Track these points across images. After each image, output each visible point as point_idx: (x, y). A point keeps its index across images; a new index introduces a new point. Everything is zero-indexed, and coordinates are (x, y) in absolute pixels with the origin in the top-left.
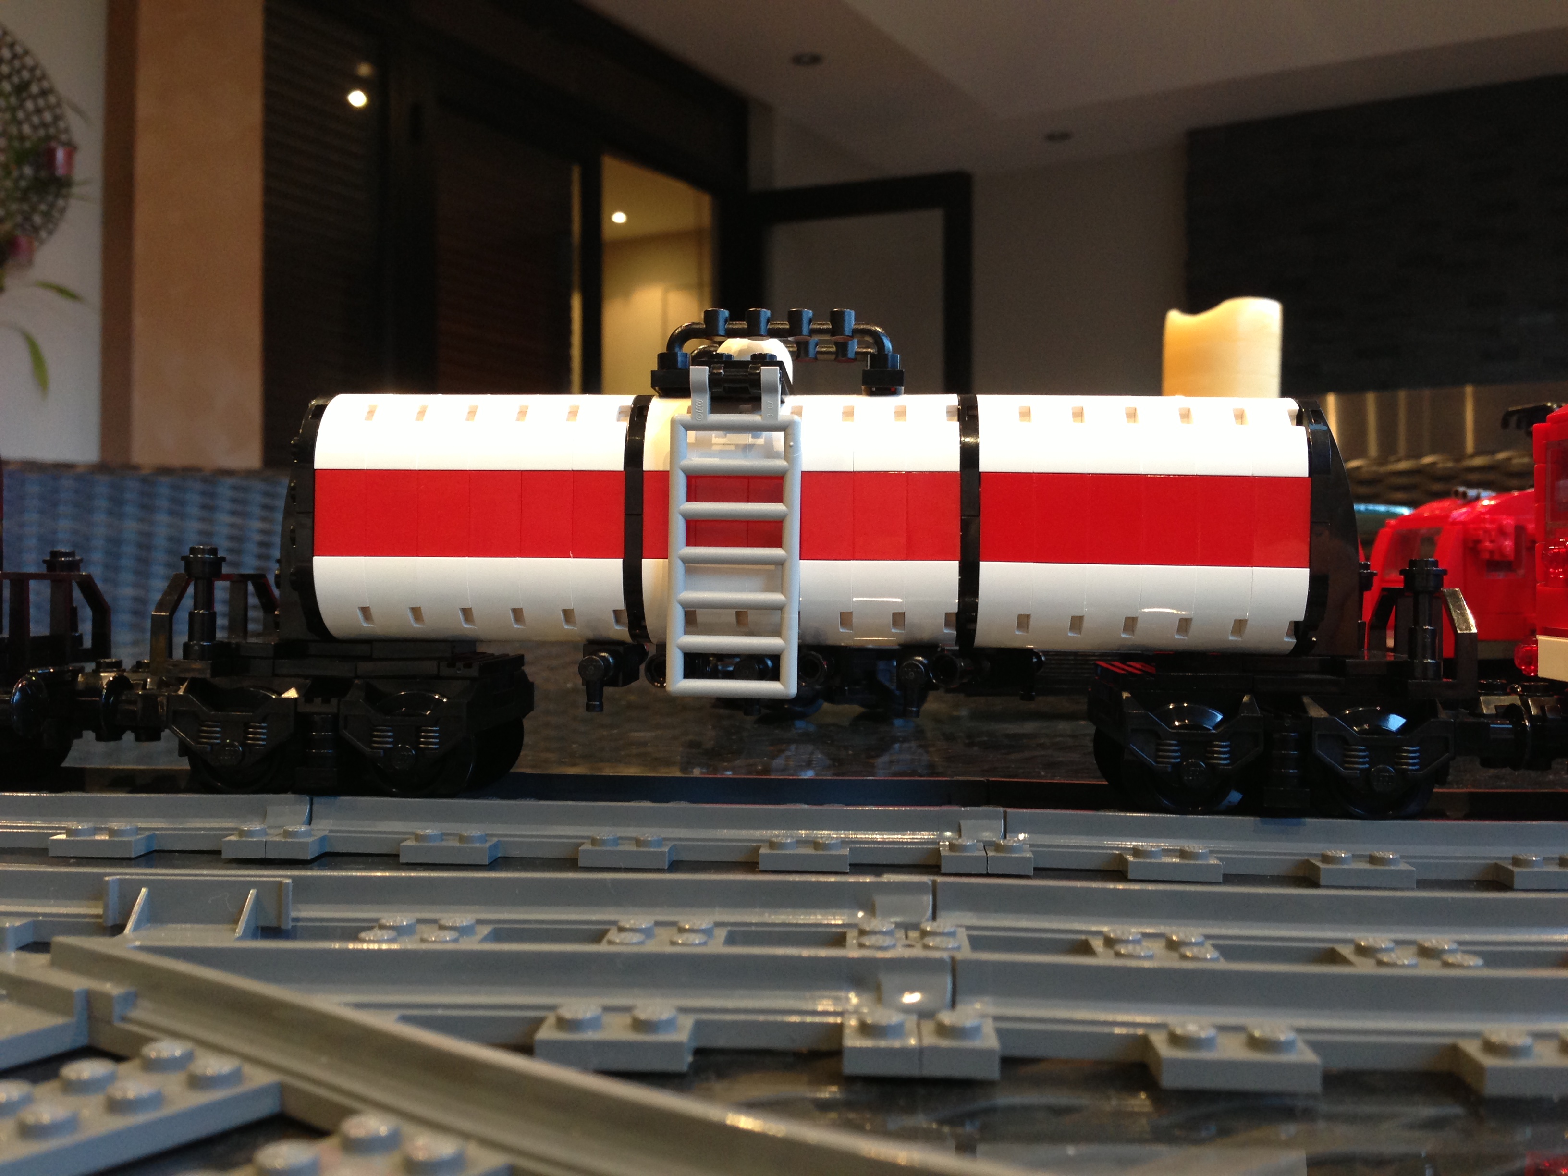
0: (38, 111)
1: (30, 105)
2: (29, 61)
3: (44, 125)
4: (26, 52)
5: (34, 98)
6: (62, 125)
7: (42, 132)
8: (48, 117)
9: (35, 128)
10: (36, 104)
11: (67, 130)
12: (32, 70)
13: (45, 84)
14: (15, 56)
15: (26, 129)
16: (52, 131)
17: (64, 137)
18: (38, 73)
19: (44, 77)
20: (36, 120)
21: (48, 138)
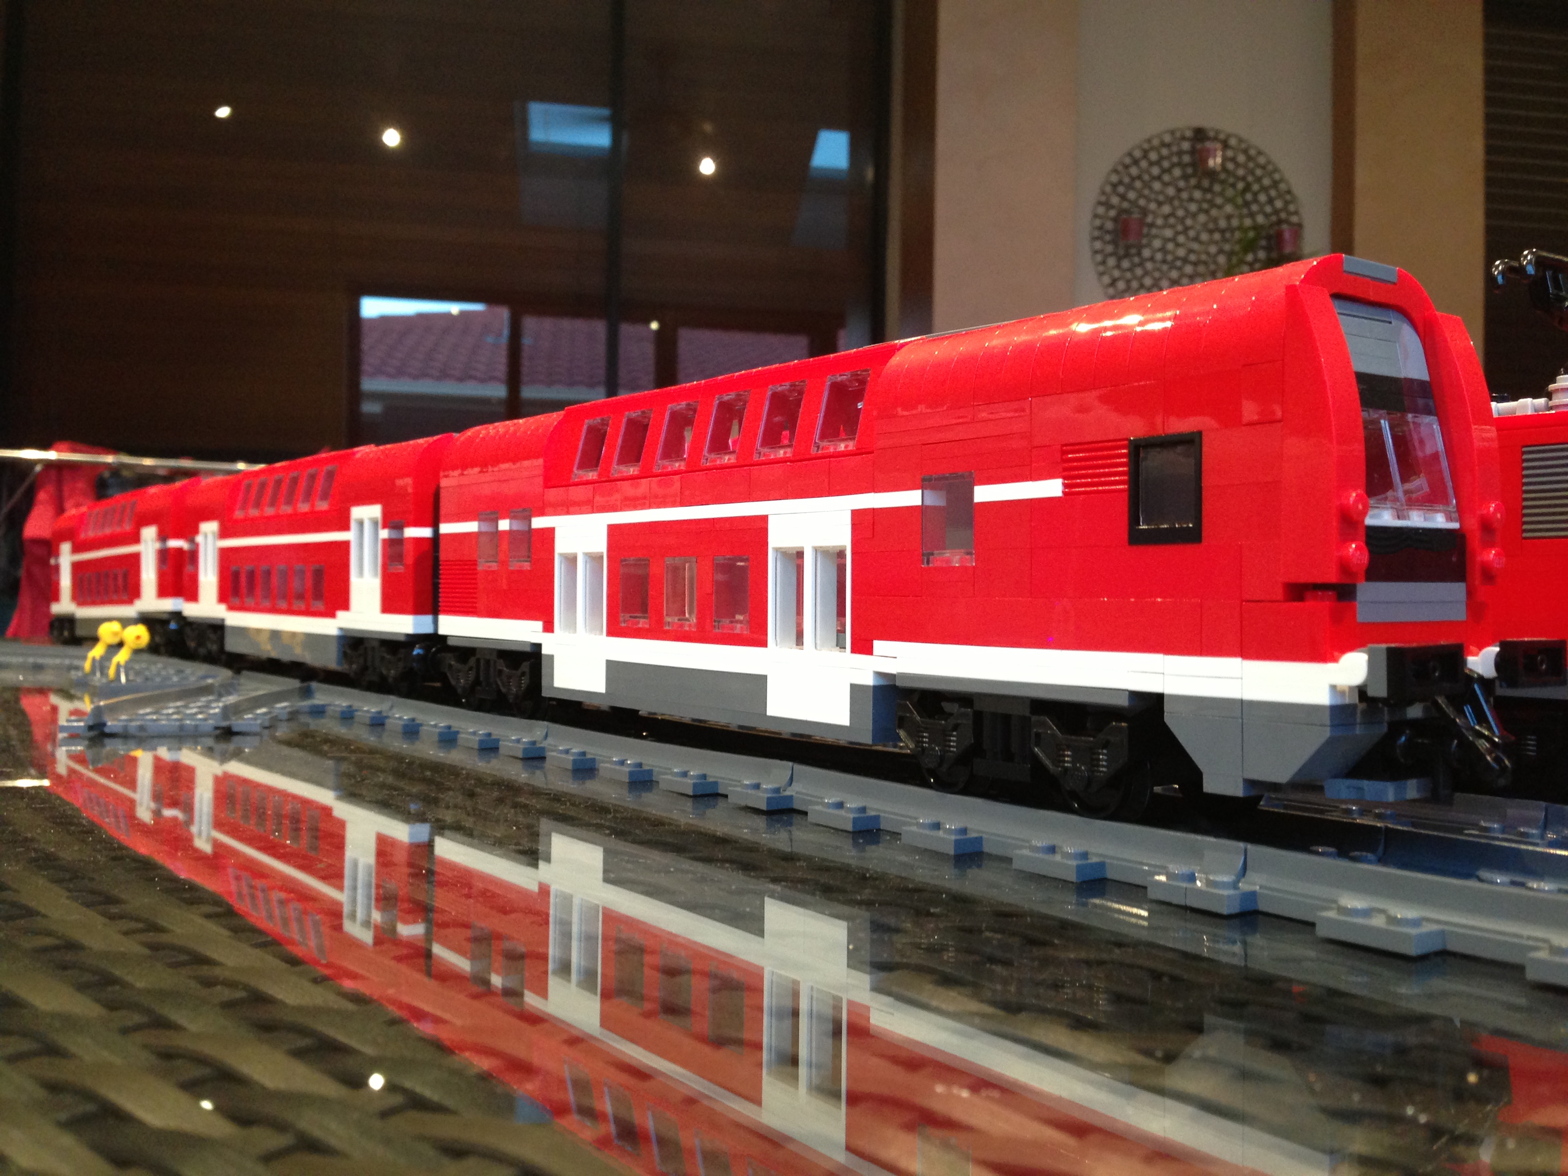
0: (1271, 201)
1: (1262, 198)
2: (1262, 160)
3: (1276, 212)
4: (1260, 153)
5: (1264, 189)
6: (1292, 208)
7: (1274, 218)
8: (1279, 204)
9: (1266, 215)
10: (1268, 196)
11: (1296, 213)
12: (1263, 167)
13: (1277, 176)
14: (1250, 158)
15: (1260, 219)
16: (1283, 215)
17: (1294, 219)
18: (1270, 167)
19: (1276, 170)
20: (1268, 209)
21: (1280, 222)
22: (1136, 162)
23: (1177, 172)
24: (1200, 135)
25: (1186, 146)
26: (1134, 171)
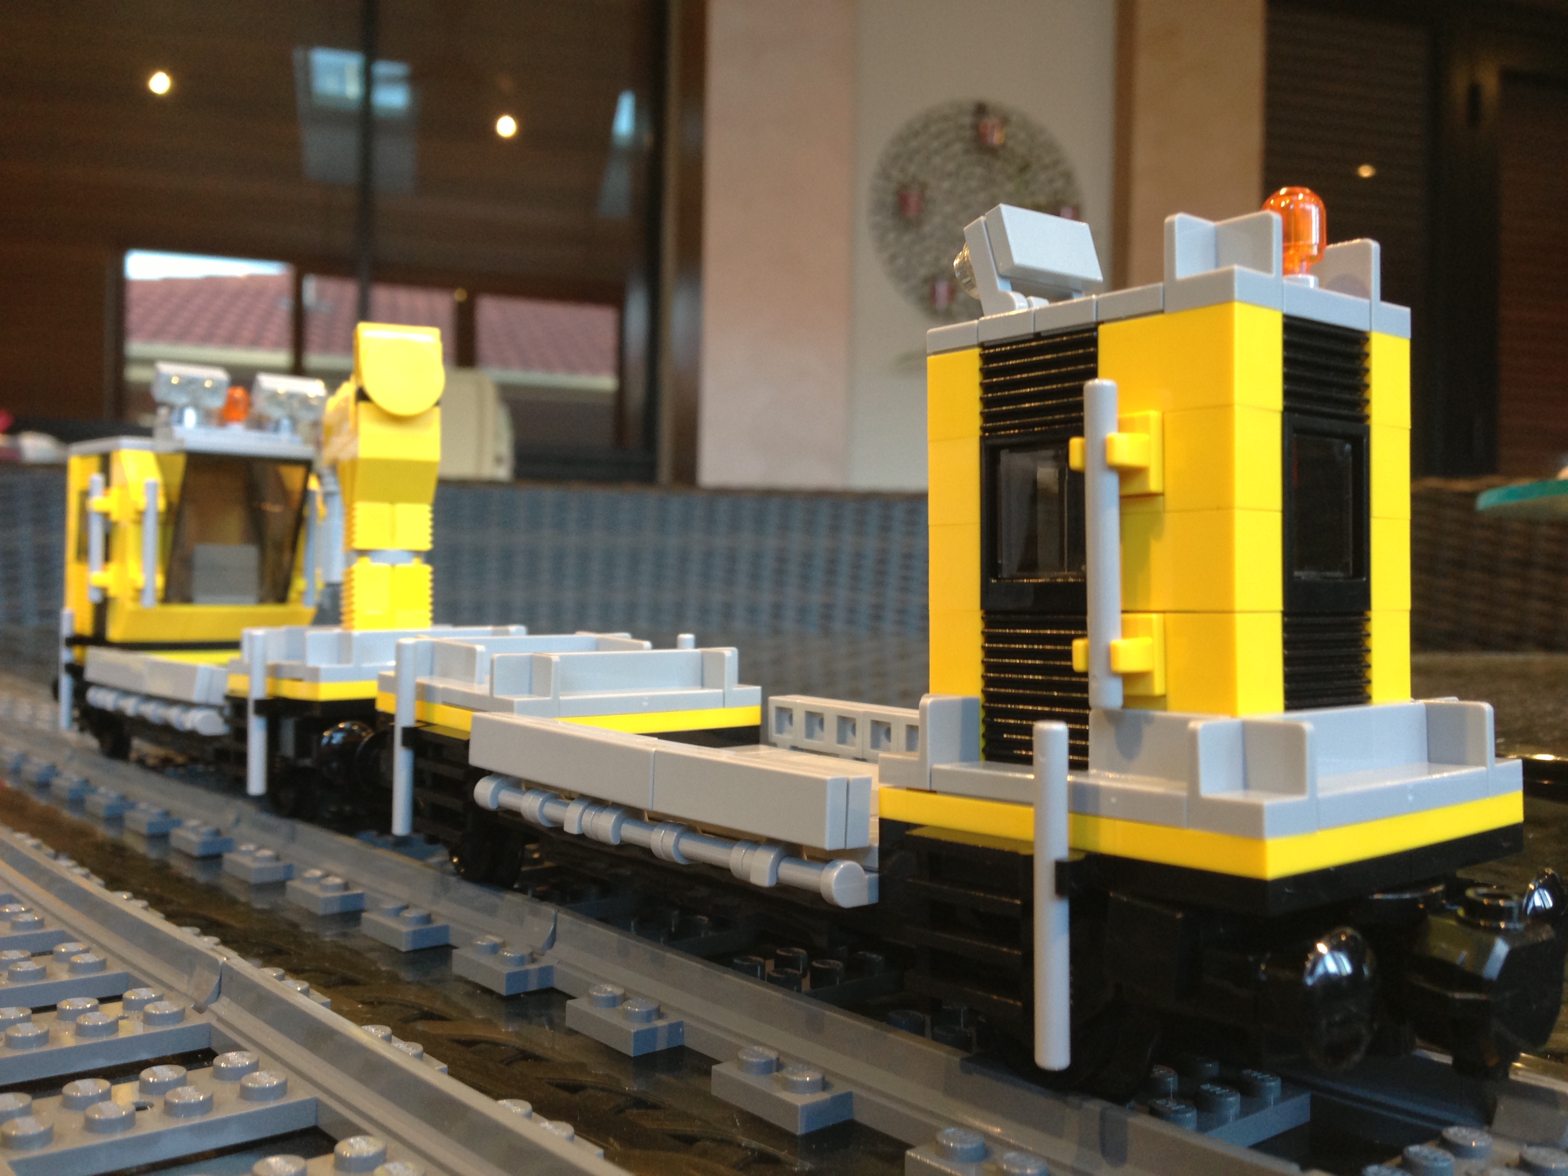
0: (1051, 181)
1: (1043, 177)
2: (1043, 139)
3: (1056, 192)
4: (1040, 131)
5: (1044, 168)
6: (1072, 188)
7: (1054, 199)
8: (1059, 184)
9: (1046, 195)
10: (1048, 175)
11: (1076, 194)
12: (1045, 144)
13: (1057, 156)
14: (1031, 137)
15: (1040, 199)
16: (1063, 196)
17: (1074, 200)
18: (1050, 146)
19: (1055, 149)
20: (1048, 189)
21: (1059, 203)
22: (916, 134)
23: (958, 147)
24: (981, 110)
25: (967, 120)
26: (914, 144)
